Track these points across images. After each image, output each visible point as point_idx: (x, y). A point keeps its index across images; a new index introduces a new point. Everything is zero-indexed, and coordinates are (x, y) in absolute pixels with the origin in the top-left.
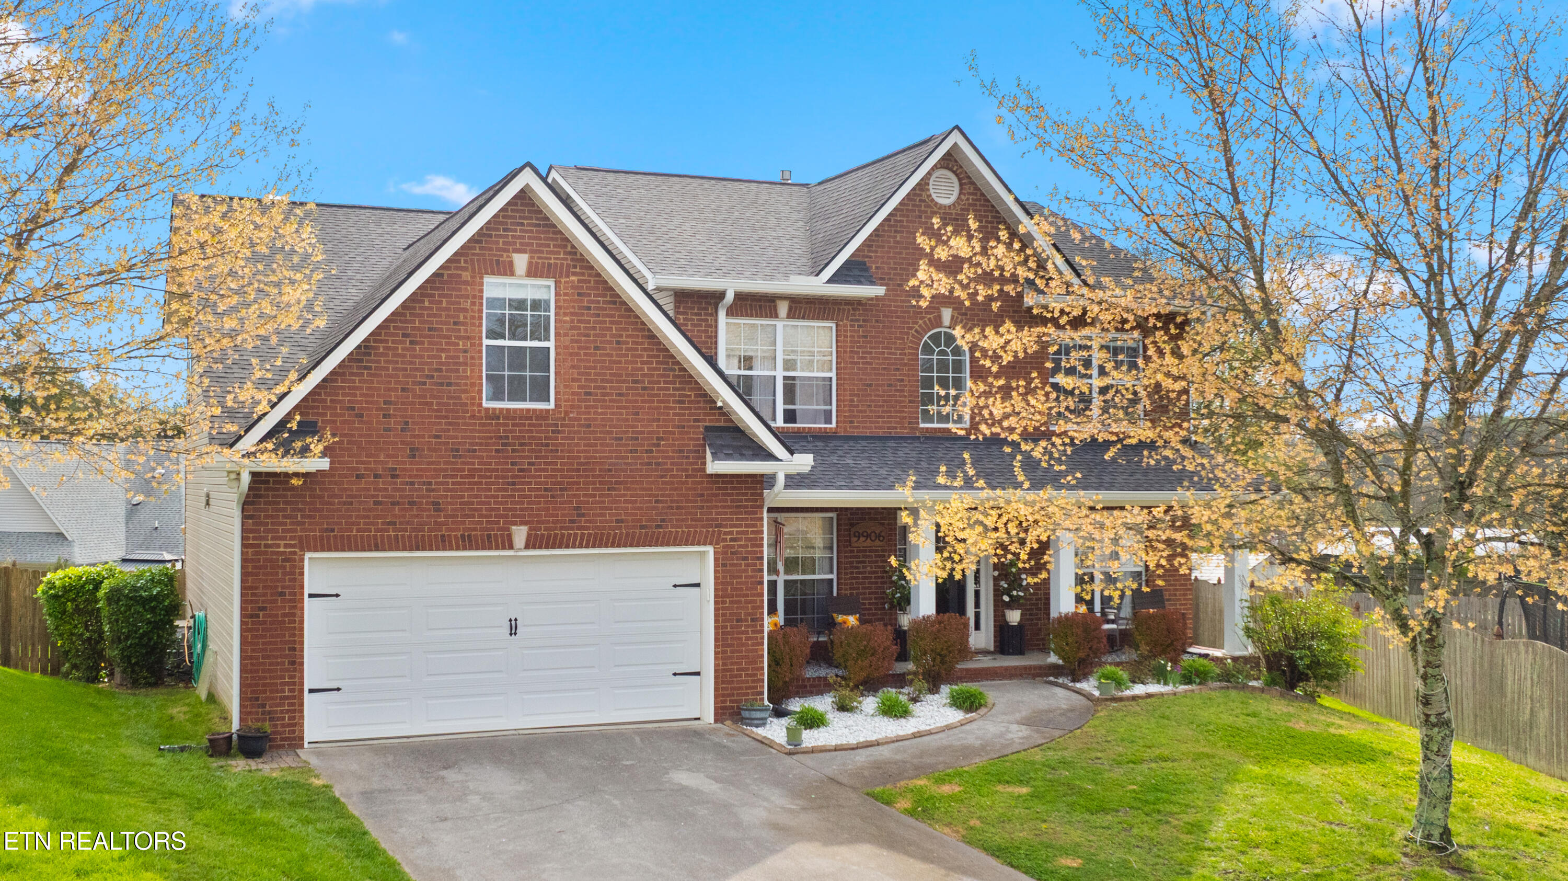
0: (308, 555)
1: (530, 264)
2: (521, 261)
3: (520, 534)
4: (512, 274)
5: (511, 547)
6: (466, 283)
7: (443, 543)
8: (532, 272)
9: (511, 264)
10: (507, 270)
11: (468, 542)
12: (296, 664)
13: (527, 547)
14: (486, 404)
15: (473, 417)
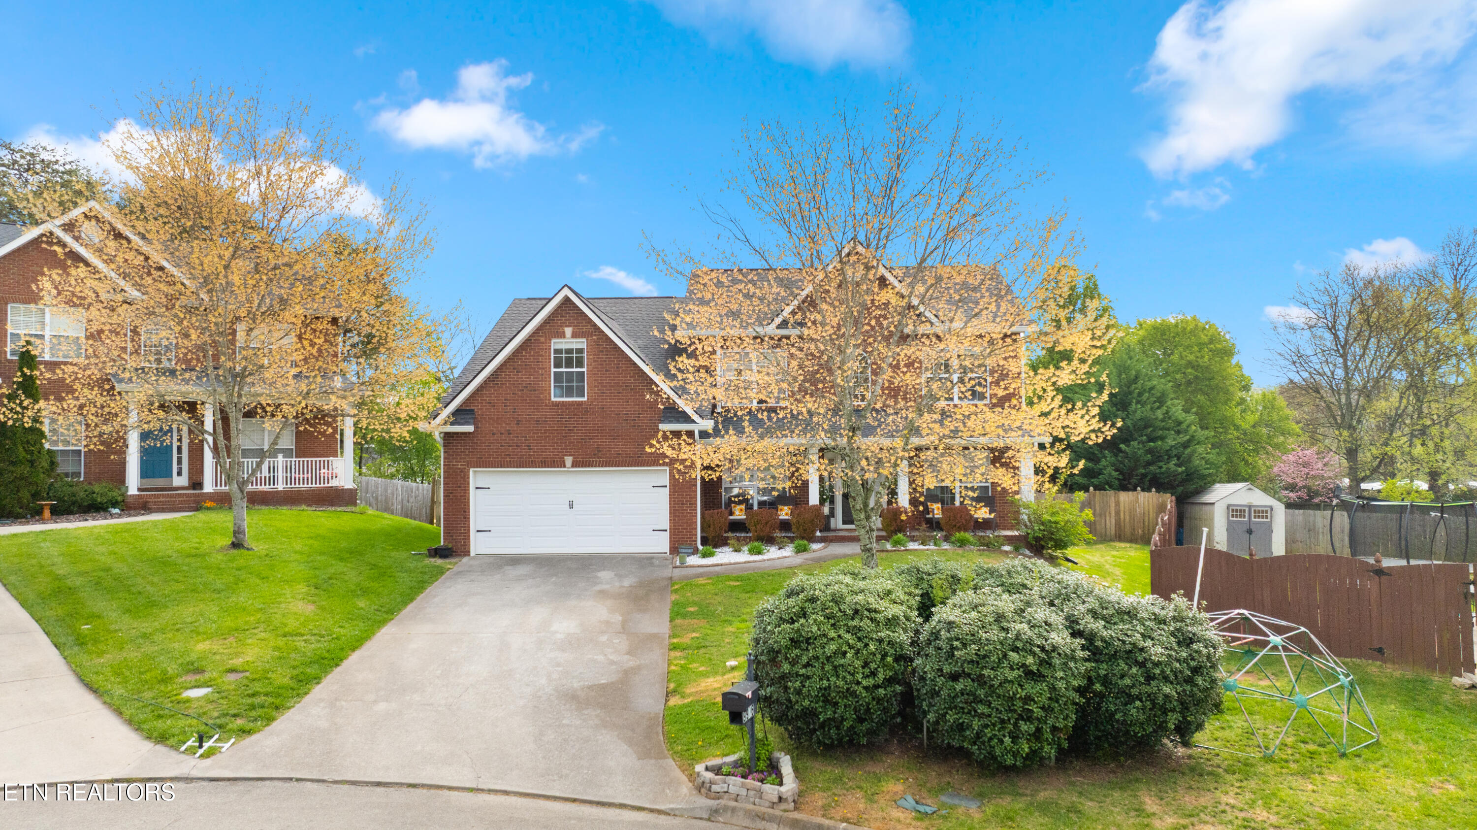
0: (472, 470)
1: (573, 332)
2: (568, 331)
3: (569, 460)
4: (564, 337)
5: (565, 467)
6: (543, 343)
7: (532, 464)
8: (574, 335)
9: (564, 332)
10: (562, 335)
11: (544, 464)
12: (467, 518)
13: (572, 466)
14: (553, 399)
15: (546, 405)
